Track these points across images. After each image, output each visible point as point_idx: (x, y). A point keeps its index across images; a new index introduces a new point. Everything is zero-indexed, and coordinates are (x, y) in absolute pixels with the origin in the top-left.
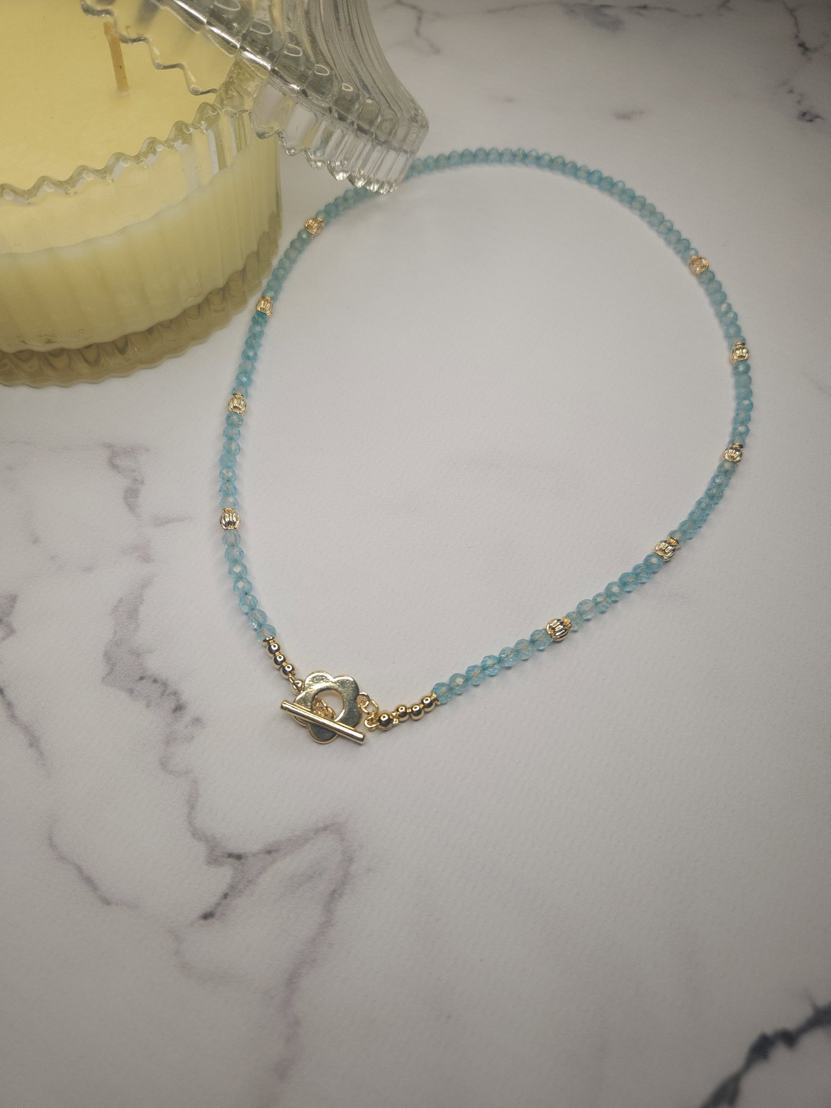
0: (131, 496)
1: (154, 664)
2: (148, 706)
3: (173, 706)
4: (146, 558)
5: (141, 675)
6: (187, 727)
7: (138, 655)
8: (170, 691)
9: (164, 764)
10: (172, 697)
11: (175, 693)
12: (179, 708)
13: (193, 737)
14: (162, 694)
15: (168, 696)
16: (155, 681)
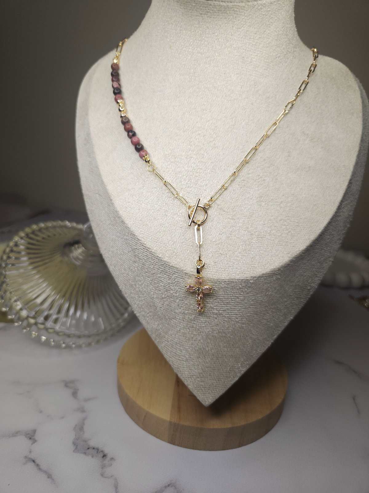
0: (75, 394)
1: (92, 443)
2: (93, 457)
3: (102, 456)
4: (83, 411)
5: (88, 448)
6: (109, 461)
7: (86, 441)
8: (100, 451)
9: (102, 475)
10: (101, 453)
11: (102, 451)
12: (104, 456)
13: (112, 464)
14: (97, 452)
15: (100, 452)
16: (94, 448)
